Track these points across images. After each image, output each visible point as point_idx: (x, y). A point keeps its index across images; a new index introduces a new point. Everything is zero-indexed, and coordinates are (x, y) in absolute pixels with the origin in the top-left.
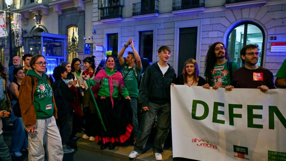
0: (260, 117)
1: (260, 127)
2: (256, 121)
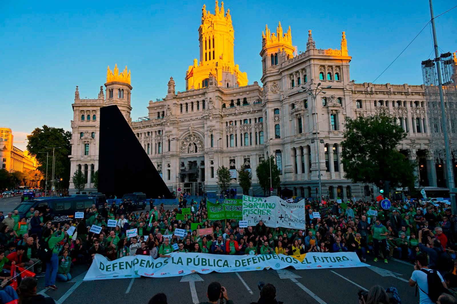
0: (123, 265)
1: (123, 269)
2: (122, 267)
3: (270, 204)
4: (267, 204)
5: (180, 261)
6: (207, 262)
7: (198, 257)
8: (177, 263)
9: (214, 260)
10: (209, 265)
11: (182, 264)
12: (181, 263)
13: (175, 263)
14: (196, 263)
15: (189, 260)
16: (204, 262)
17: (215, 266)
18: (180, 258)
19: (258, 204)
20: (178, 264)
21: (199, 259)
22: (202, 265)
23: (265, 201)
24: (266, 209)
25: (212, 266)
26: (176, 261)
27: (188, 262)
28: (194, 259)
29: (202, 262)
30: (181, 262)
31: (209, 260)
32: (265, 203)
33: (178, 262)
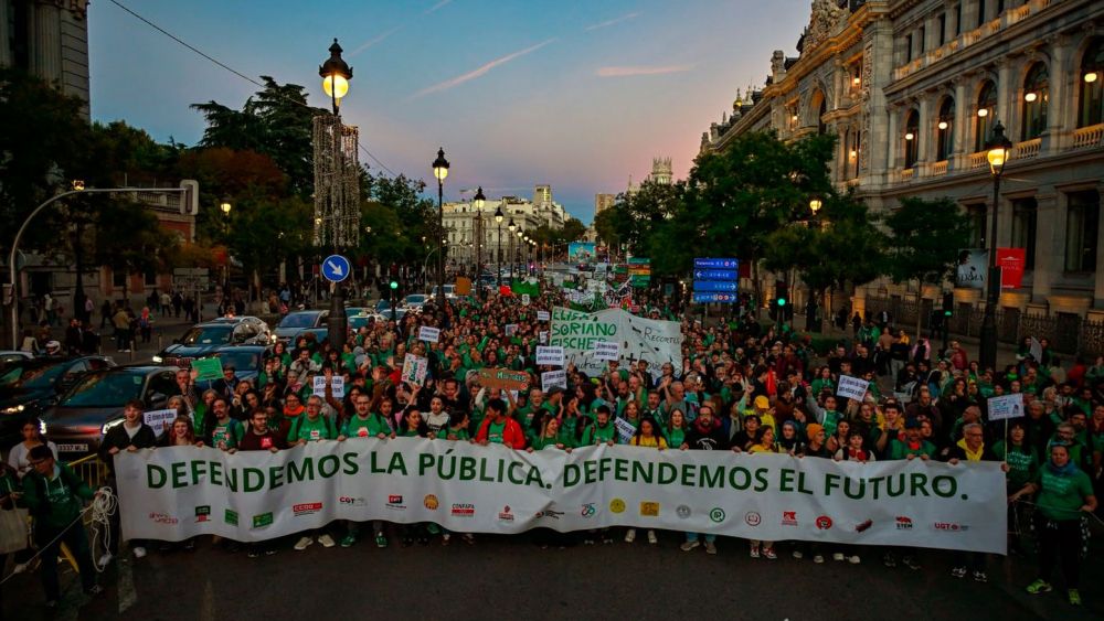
3: (606, 325)
4: (598, 325)
5: (397, 463)
6: (478, 468)
7: (452, 454)
8: (387, 469)
9: (502, 462)
10: (483, 478)
11: (405, 473)
12: (400, 471)
13: (383, 471)
14: (446, 471)
15: (425, 461)
16: (468, 468)
17: (500, 480)
18: (398, 455)
19: (579, 327)
20: (390, 472)
21: (454, 459)
22: (462, 477)
23: (596, 319)
24: (595, 336)
25: (492, 479)
26: (383, 463)
27: (422, 466)
28: (441, 458)
29: (463, 468)
30: (402, 467)
31: (484, 461)
32: (595, 324)
33: (392, 467)
